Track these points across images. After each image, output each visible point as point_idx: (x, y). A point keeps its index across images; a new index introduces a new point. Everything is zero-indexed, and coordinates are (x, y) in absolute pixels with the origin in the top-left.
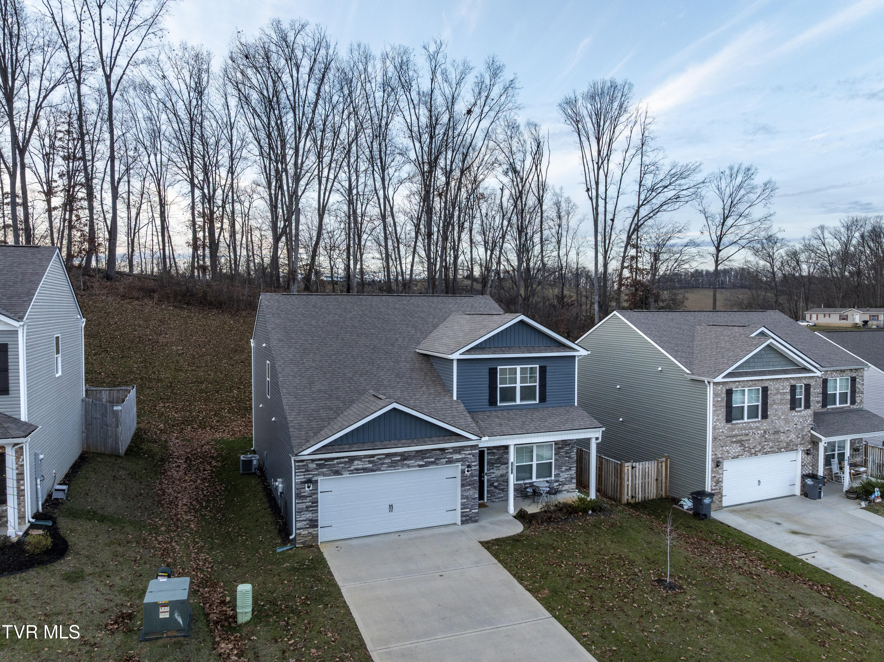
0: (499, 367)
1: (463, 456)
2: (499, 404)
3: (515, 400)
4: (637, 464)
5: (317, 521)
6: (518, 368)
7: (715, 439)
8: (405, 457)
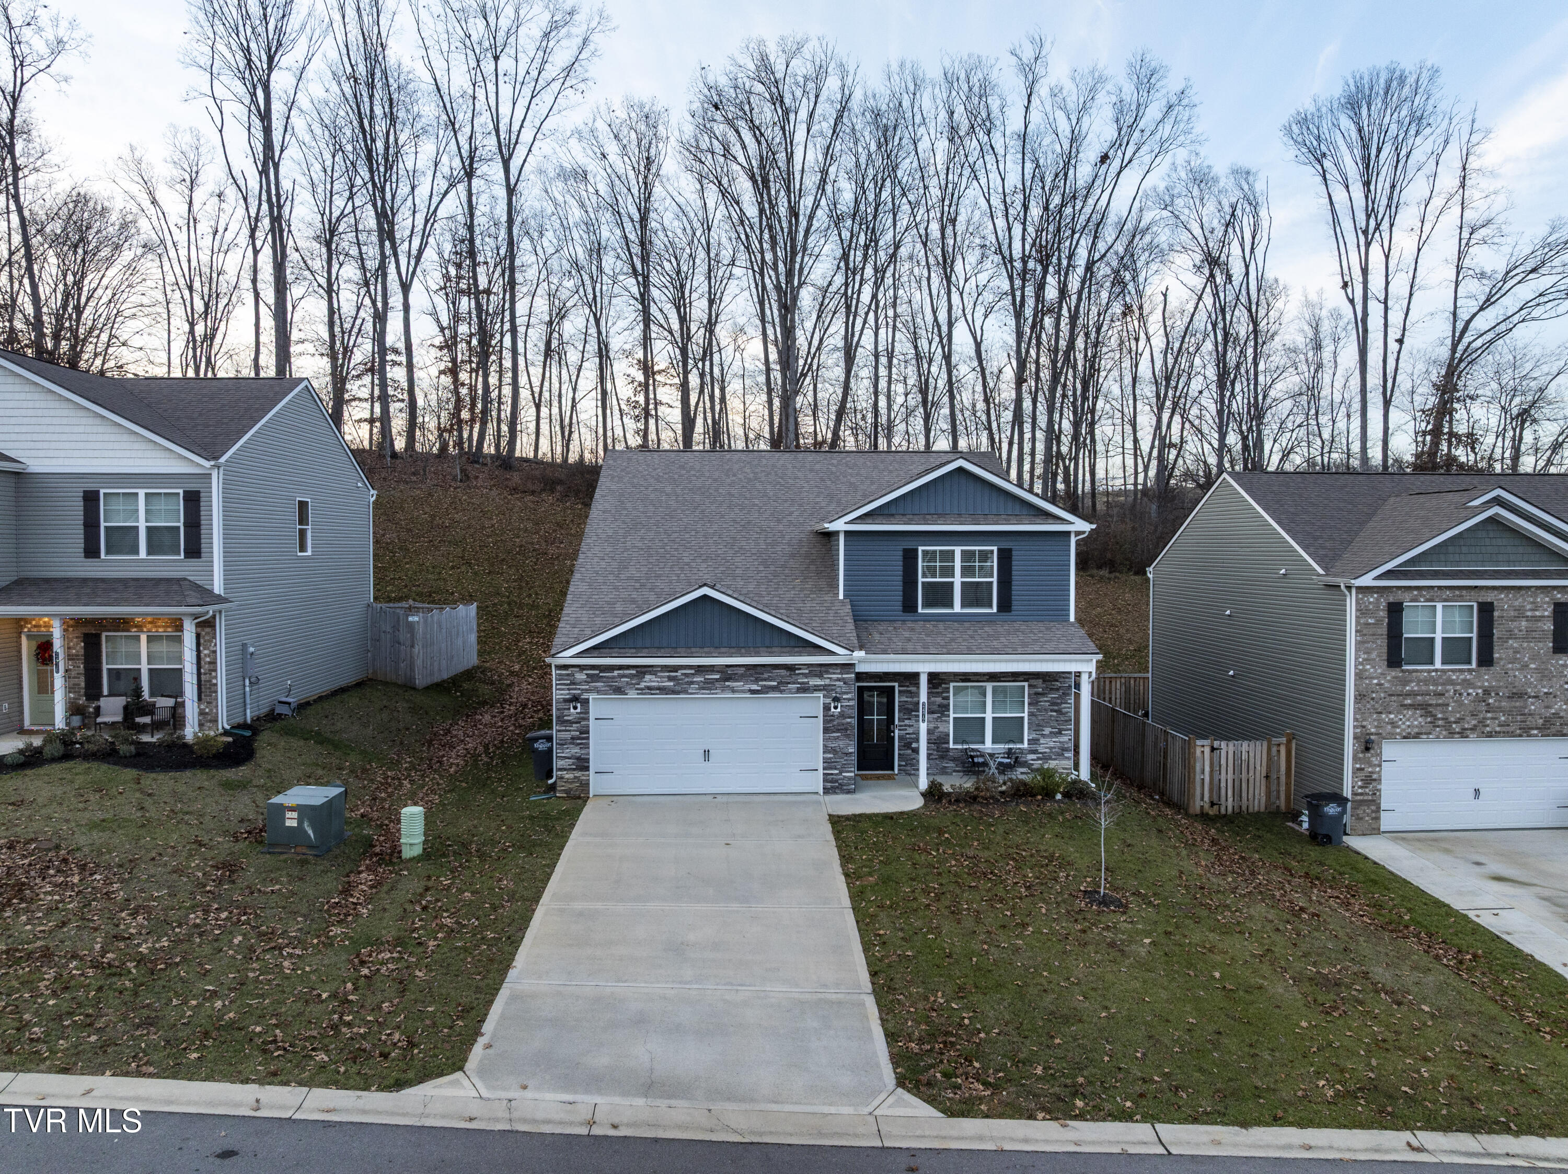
0: (920, 549)
1: (827, 682)
2: (920, 610)
3: (951, 605)
4: (1223, 744)
5: (587, 760)
6: (958, 550)
7: (1360, 697)
8: (727, 674)
